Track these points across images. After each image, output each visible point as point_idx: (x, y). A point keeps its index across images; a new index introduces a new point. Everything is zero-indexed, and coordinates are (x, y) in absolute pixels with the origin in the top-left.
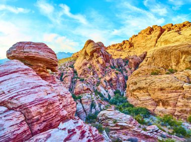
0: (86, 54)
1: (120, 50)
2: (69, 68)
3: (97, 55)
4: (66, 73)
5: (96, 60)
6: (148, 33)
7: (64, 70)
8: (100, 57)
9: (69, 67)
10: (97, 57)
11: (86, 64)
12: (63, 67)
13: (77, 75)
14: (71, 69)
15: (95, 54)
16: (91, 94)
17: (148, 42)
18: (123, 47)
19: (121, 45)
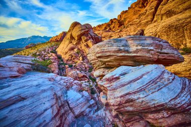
0: (72, 38)
1: (109, 31)
2: (51, 54)
3: (86, 38)
4: (49, 59)
5: (85, 43)
6: (140, 6)
7: (45, 56)
8: (89, 41)
9: (51, 52)
10: (86, 41)
11: (72, 49)
12: (43, 52)
13: (62, 61)
14: (54, 55)
15: (84, 38)
16: (88, 82)
17: (143, 17)
18: (112, 26)
19: (108, 25)
